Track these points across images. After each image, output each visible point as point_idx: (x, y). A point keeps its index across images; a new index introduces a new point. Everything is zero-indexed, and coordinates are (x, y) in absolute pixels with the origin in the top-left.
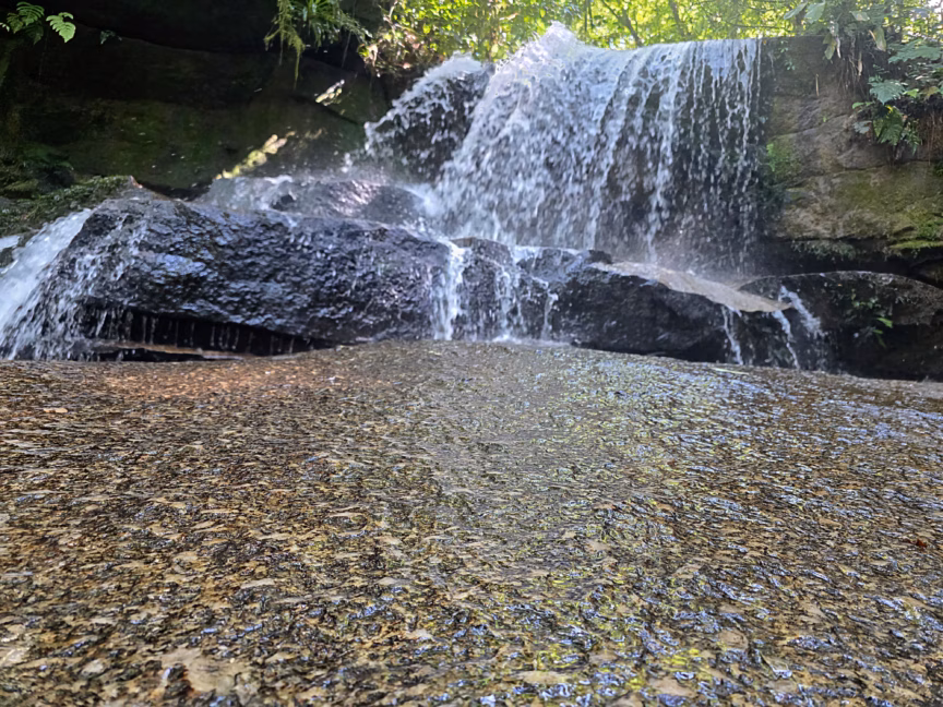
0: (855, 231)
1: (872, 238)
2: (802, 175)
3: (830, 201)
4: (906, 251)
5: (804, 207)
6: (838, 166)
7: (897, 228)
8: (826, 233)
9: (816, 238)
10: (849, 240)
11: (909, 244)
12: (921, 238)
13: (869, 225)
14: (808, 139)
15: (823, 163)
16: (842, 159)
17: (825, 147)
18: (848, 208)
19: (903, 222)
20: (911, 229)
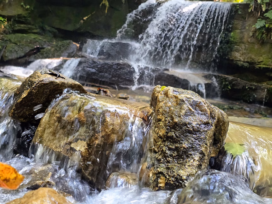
0: (249, 60)
2: (239, 42)
4: (260, 67)
5: (238, 52)
6: (248, 42)
7: (259, 61)
8: (242, 60)
10: (247, 62)
14: (242, 32)
15: (245, 40)
20: (262, 61)
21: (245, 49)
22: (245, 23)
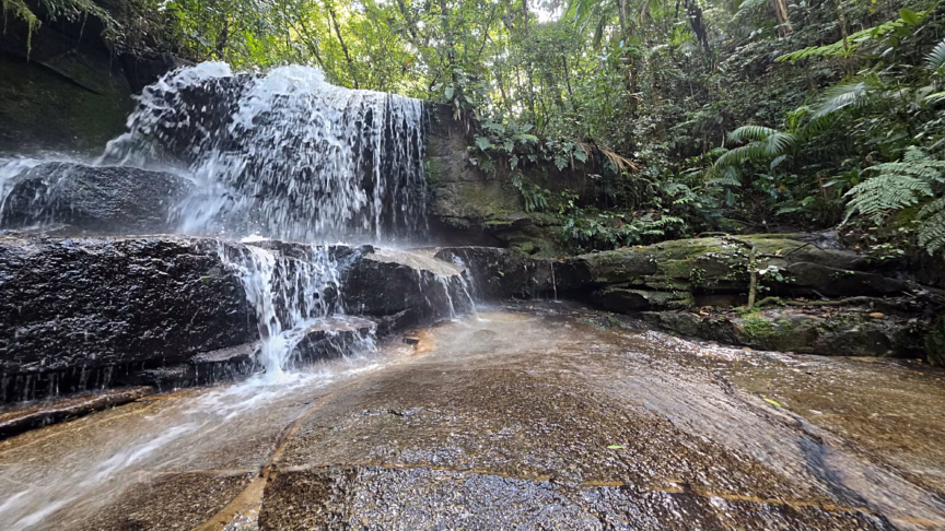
0: (470, 214)
1: (477, 218)
2: (444, 181)
3: (458, 198)
4: (492, 225)
5: (446, 199)
6: (461, 179)
7: (488, 214)
8: (457, 214)
9: (453, 216)
10: (467, 218)
11: (492, 222)
12: (497, 219)
13: (477, 211)
14: (446, 161)
15: (454, 175)
16: (463, 175)
17: (455, 168)
18: (466, 202)
19: (490, 210)
20: (493, 214)
21: (458, 193)
22: (446, 142)
